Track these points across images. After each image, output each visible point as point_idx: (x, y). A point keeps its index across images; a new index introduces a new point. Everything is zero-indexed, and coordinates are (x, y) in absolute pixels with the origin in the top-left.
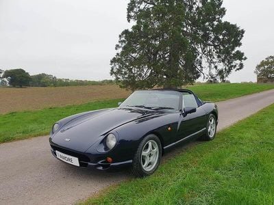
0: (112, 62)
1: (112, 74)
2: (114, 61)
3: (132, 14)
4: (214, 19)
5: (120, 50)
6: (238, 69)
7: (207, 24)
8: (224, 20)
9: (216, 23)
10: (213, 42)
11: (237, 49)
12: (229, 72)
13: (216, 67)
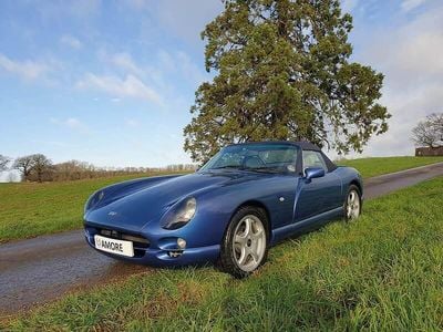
0: (185, 132)
1: (186, 150)
2: (188, 130)
3: (213, 60)
4: (336, 60)
5: (197, 114)
6: (381, 132)
7: (327, 67)
8: (351, 60)
9: (339, 66)
10: (337, 93)
11: (375, 102)
12: (367, 136)
13: (345, 131)
